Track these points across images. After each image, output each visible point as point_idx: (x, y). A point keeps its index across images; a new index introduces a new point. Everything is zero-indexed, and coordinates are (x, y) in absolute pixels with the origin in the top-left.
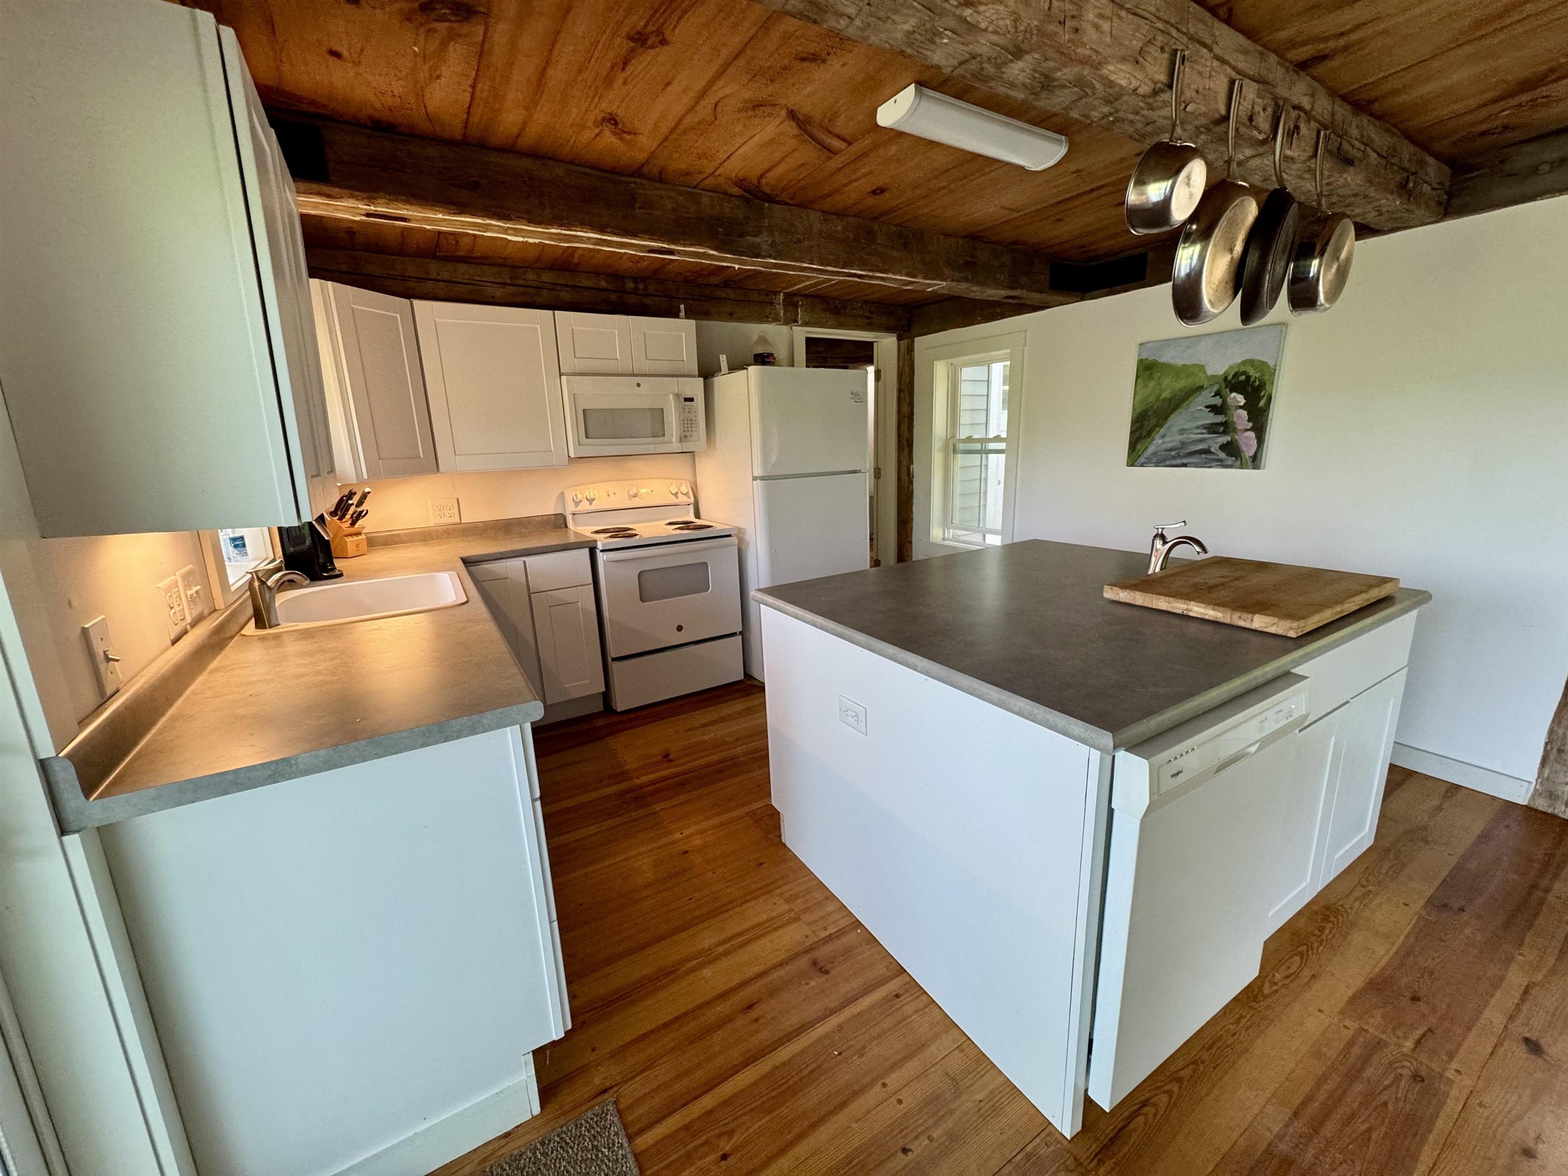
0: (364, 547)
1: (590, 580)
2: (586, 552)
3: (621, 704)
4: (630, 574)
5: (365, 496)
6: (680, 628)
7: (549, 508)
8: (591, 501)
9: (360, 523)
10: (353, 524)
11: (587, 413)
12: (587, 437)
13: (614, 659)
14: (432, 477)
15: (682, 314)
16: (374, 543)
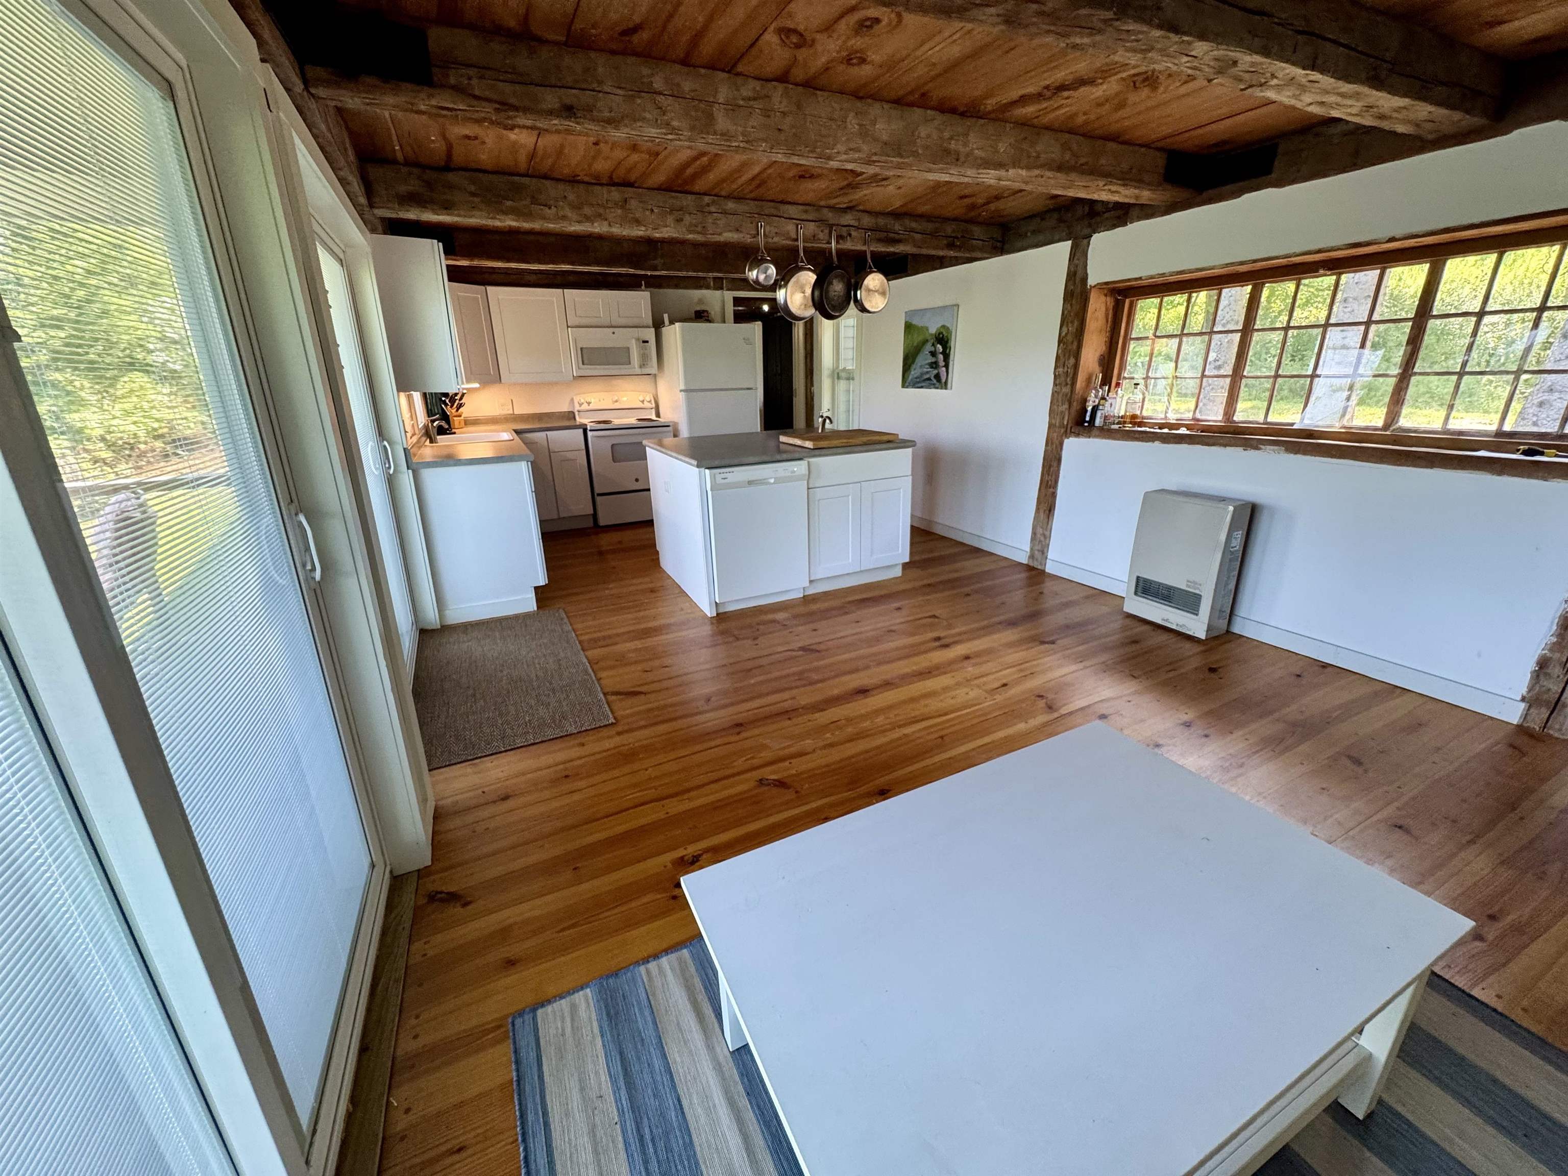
0: (463, 423)
1: (584, 447)
2: (581, 431)
3: (602, 522)
4: (607, 444)
5: (463, 395)
6: (637, 480)
7: (564, 408)
8: (589, 403)
9: (461, 410)
10: (457, 410)
11: (584, 351)
12: (583, 364)
13: (599, 495)
14: (497, 385)
15: (643, 287)
16: (467, 423)
